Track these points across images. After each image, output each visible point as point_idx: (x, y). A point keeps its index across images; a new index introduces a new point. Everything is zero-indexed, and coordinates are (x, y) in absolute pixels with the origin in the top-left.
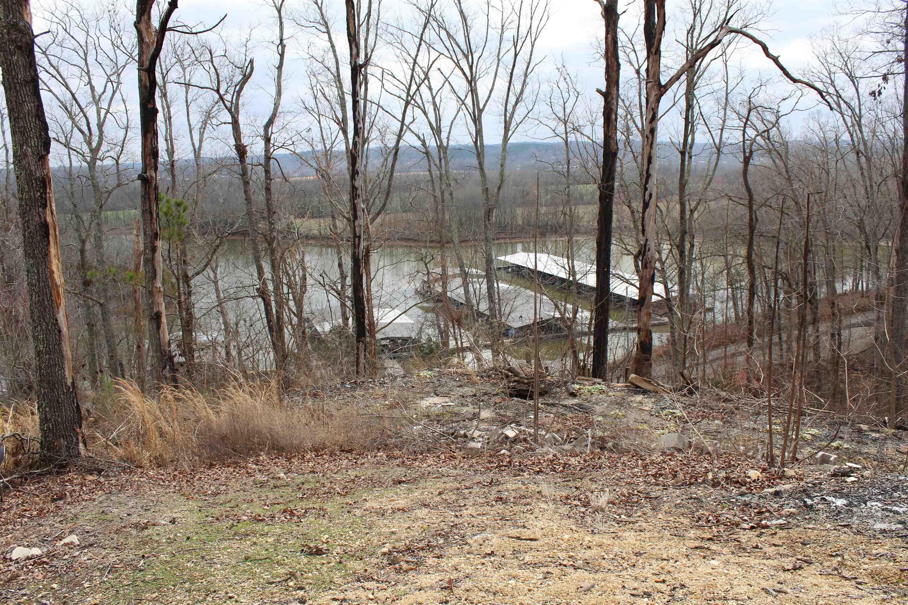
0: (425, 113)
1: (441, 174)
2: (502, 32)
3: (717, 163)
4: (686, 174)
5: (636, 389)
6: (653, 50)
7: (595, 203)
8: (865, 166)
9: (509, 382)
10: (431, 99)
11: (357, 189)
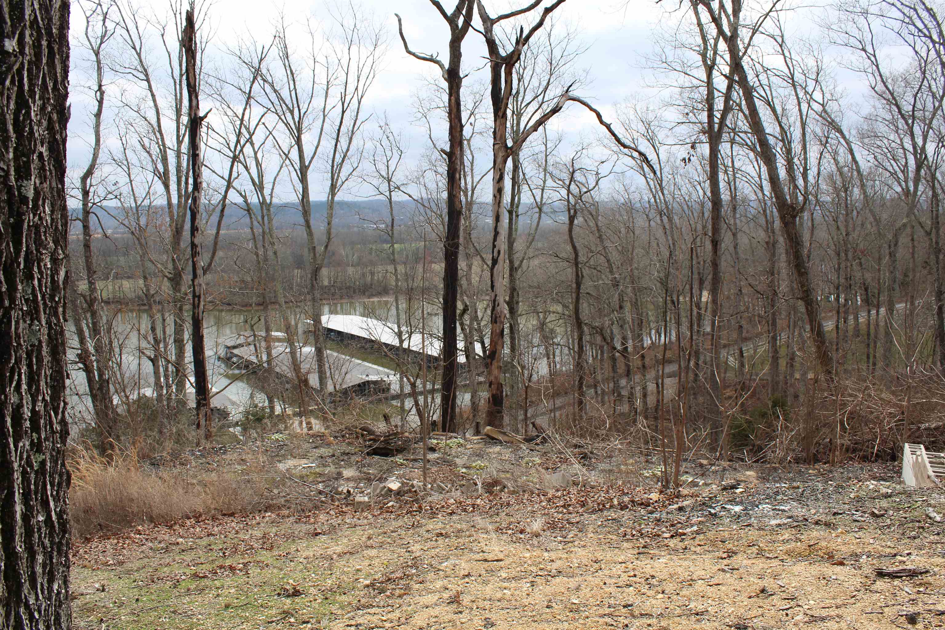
0: (246, 168)
1: (264, 232)
2: (328, 89)
3: (539, 222)
4: (514, 233)
5: (491, 440)
6: (500, 114)
7: (440, 262)
8: (667, 227)
9: (365, 441)
10: (252, 154)
11: (196, 246)
